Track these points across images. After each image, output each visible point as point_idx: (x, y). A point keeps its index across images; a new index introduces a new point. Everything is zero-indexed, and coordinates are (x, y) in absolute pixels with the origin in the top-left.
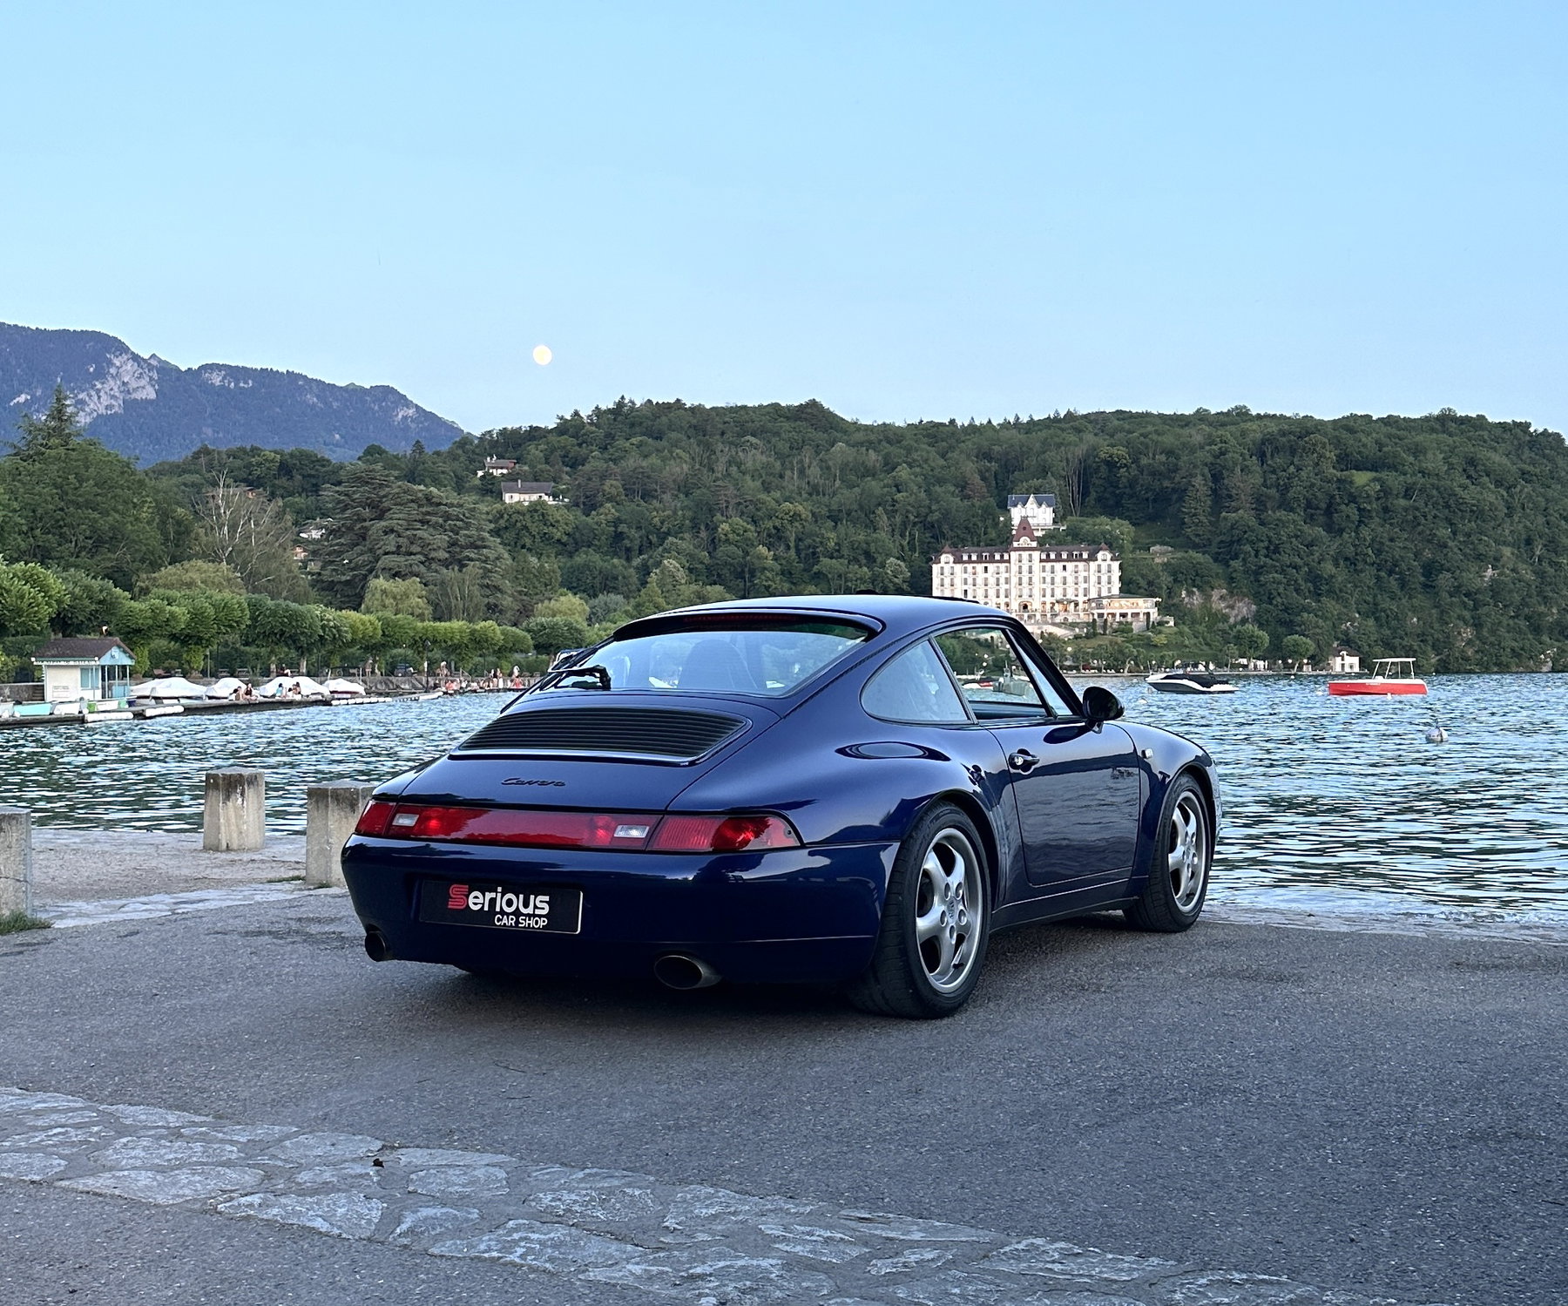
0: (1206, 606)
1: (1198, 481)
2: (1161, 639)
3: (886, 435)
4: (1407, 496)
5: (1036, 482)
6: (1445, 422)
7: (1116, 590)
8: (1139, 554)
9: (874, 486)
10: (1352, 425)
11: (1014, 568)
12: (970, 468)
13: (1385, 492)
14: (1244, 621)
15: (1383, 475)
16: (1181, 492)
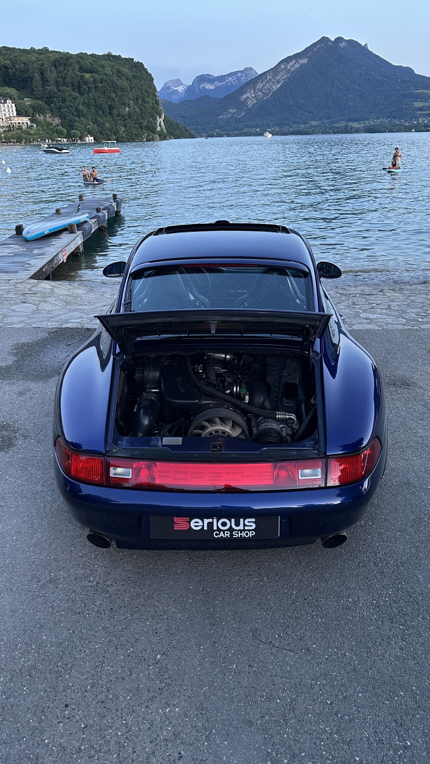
0: (45, 120)
1: (36, 75)
2: (32, 132)
4: (102, 83)
6: (109, 56)
7: (15, 114)
8: (21, 101)
10: (82, 56)
13: (95, 81)
14: (58, 125)
15: (94, 75)
16: (32, 78)
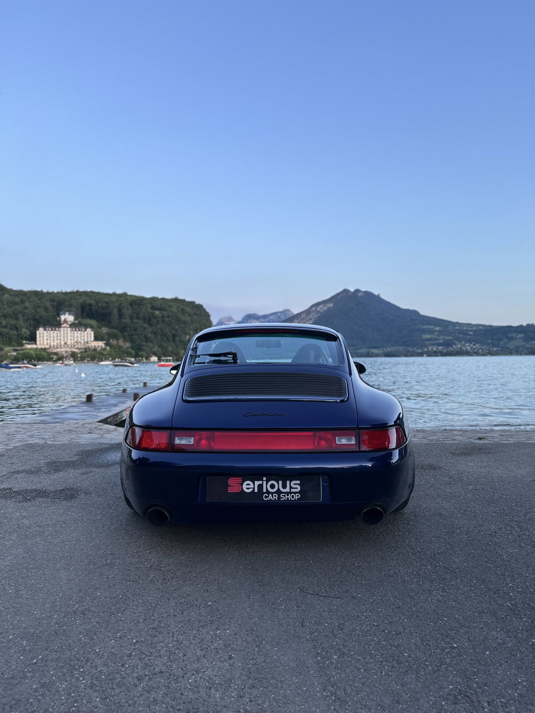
0: (118, 344)
1: (115, 311)
2: (105, 353)
3: (21, 294)
4: (168, 317)
5: (68, 309)
6: (176, 300)
7: (93, 338)
8: (99, 330)
9: (18, 308)
10: (154, 299)
11: (62, 333)
12: (48, 304)
13: (163, 316)
14: (128, 348)
15: (163, 312)
16: (110, 314)
